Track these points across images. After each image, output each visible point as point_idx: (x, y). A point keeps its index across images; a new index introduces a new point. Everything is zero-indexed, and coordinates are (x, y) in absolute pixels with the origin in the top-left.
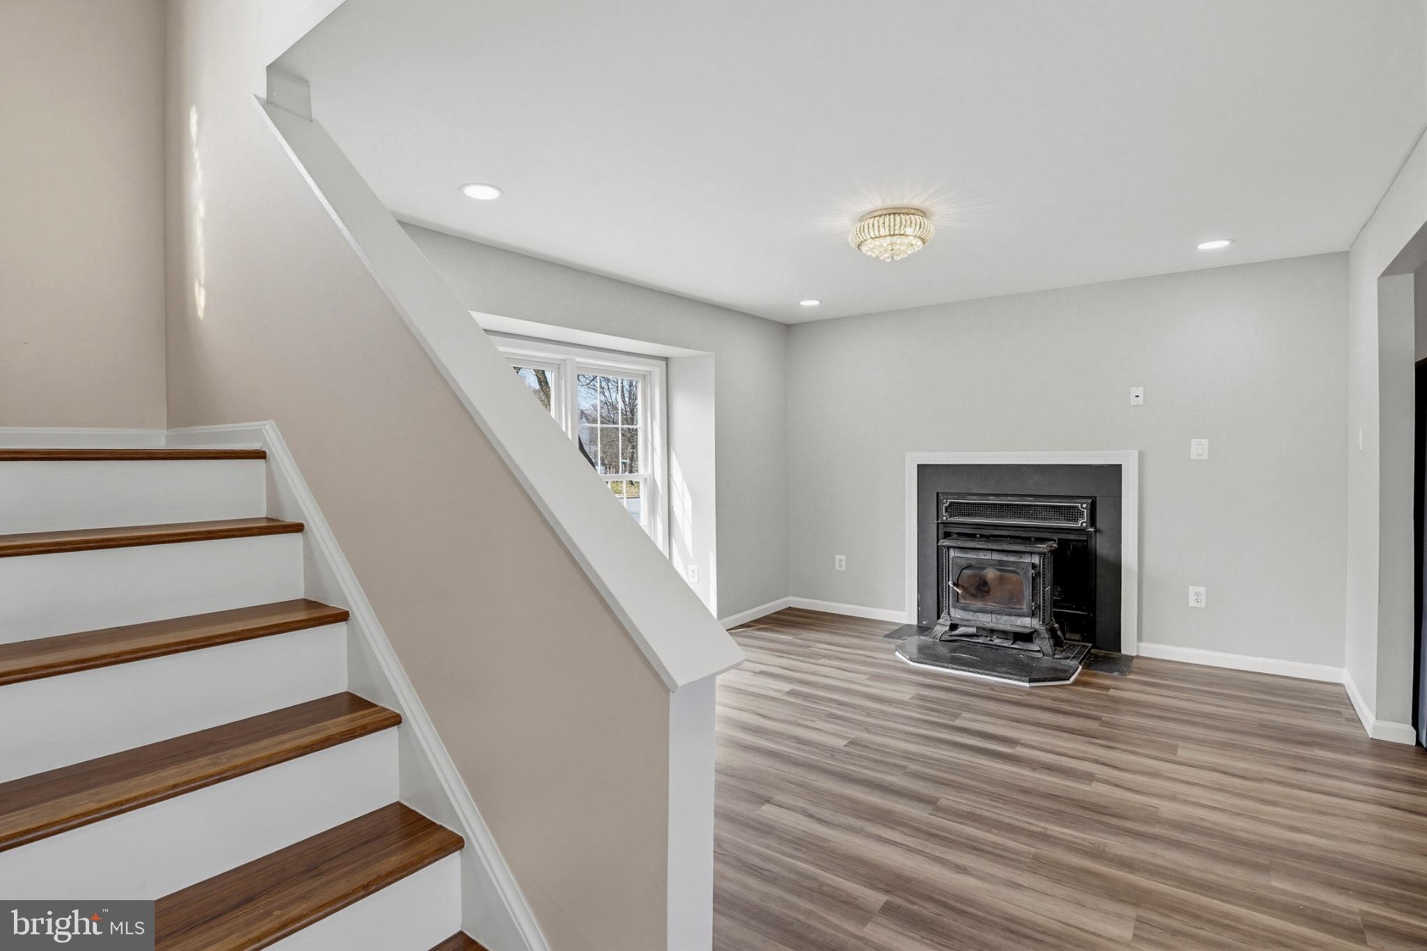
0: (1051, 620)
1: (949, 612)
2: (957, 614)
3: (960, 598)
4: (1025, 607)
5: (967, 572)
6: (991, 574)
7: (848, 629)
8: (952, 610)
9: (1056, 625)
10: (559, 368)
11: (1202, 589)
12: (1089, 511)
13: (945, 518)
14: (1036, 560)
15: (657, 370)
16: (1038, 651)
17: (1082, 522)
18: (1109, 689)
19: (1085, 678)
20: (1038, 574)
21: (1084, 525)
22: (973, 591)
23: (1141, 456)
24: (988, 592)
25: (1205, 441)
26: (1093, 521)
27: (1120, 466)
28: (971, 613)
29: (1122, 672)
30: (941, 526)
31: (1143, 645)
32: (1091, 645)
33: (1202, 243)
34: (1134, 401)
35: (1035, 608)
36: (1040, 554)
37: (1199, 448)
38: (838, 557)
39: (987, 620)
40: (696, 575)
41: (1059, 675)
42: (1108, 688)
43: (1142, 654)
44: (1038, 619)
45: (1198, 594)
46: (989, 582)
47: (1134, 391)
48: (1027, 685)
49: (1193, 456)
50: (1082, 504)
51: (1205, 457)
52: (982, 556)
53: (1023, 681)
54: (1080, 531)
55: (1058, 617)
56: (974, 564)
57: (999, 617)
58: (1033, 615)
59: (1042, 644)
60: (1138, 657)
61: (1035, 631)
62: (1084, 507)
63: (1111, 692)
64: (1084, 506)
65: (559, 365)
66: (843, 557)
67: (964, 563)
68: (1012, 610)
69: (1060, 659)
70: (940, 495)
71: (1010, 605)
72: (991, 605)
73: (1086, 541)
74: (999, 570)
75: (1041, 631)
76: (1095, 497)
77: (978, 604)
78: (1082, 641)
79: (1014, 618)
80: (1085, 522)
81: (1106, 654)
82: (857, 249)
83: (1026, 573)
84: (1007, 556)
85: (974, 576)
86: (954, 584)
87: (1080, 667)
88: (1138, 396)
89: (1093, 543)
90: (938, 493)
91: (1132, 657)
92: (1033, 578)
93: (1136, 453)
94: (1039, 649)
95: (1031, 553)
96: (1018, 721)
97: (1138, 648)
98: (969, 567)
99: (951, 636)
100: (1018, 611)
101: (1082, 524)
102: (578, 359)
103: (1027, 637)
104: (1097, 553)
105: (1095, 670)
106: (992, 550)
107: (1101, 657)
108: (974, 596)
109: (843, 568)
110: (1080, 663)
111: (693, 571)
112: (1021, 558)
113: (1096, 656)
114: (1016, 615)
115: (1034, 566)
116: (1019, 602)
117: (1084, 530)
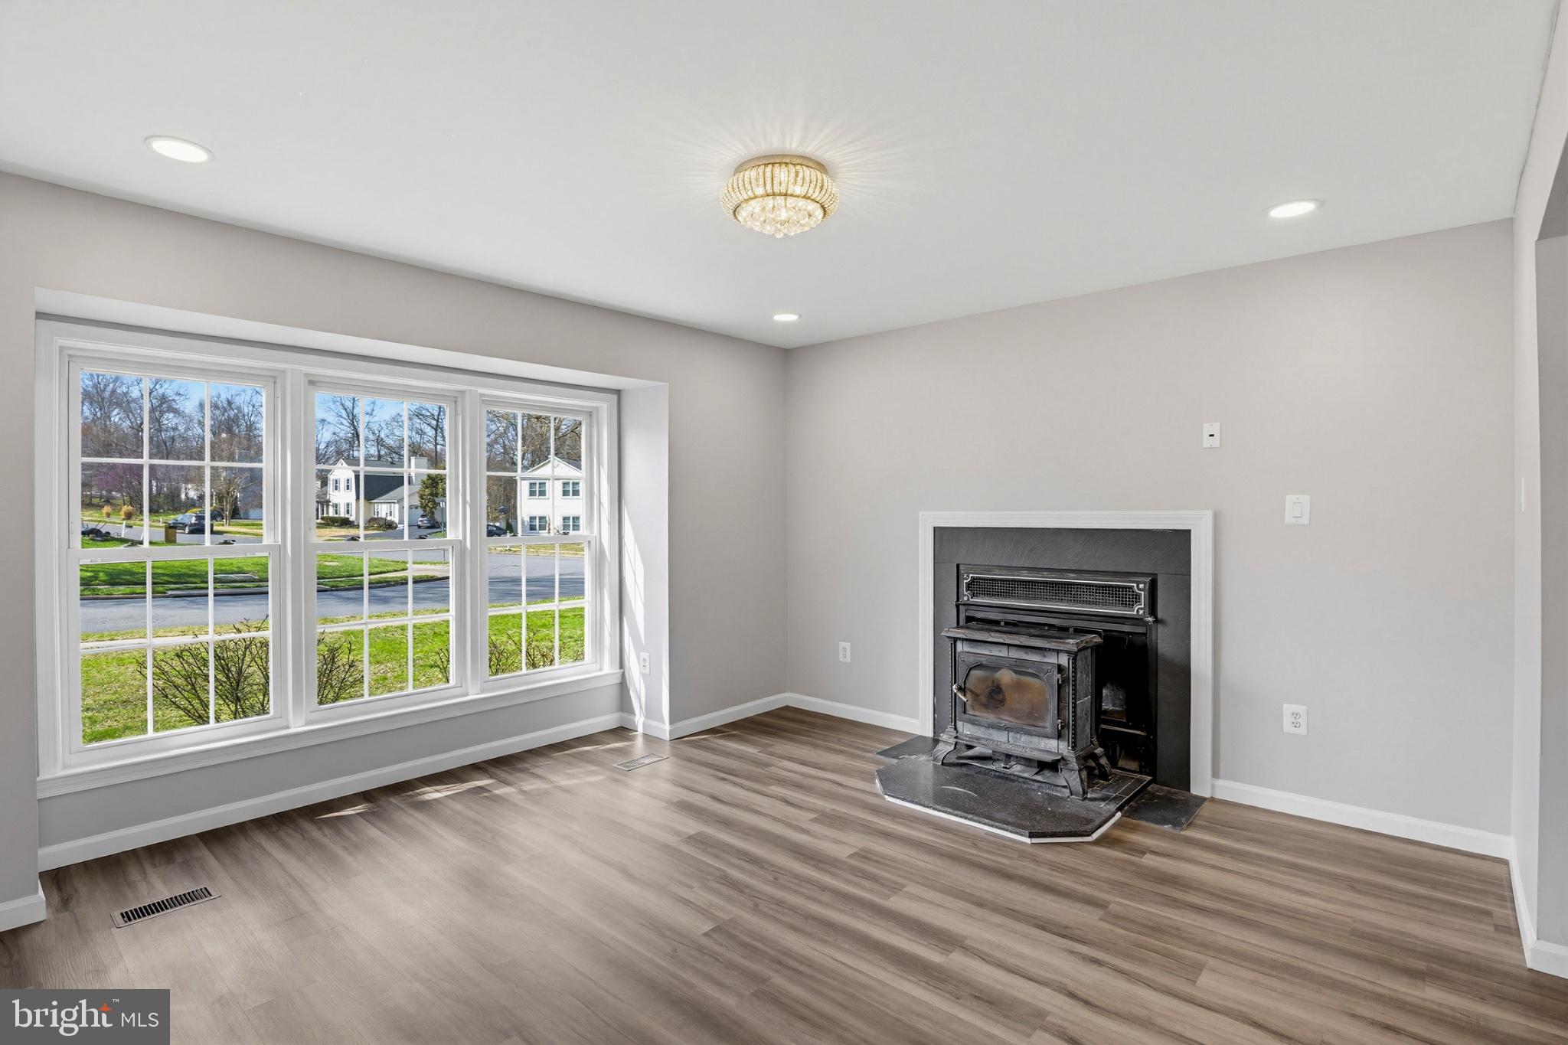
0: (1091, 742)
1: (955, 725)
2: (966, 730)
3: (968, 708)
4: (1048, 725)
5: (975, 673)
6: (1006, 676)
7: (839, 739)
8: (960, 724)
9: (1099, 751)
10: (455, 402)
11: (1301, 709)
12: (1147, 593)
13: (965, 598)
14: (1064, 660)
15: (604, 407)
16: (1065, 787)
17: (1139, 609)
18: (1144, 853)
19: (1118, 833)
20: (1065, 680)
21: (1141, 612)
22: (983, 698)
23: (1217, 517)
24: (1002, 702)
25: (1305, 499)
26: (1152, 609)
27: (1189, 532)
28: (983, 729)
29: (1176, 824)
30: (962, 608)
31: (1220, 782)
32: (1150, 778)
33: (1276, 205)
34: (1208, 442)
35: (1062, 727)
36: (1068, 652)
37: (1296, 507)
38: (842, 644)
39: (1002, 740)
40: (647, 664)
41: (1080, 827)
42: (1142, 852)
43: (1219, 796)
44: (1067, 743)
45: (1295, 715)
46: (1003, 688)
47: (1208, 428)
48: (1028, 840)
49: (1289, 518)
50: (1138, 583)
51: (1305, 521)
52: (996, 652)
53: (1022, 835)
54: (1136, 620)
55: (1104, 738)
56: (984, 663)
57: (1018, 736)
58: (1059, 736)
59: (1071, 778)
60: (1213, 800)
61: (1063, 758)
62: (1141, 588)
63: (1148, 860)
64: (1141, 586)
65: (456, 397)
66: (848, 645)
67: (971, 660)
68: (1033, 728)
69: (1094, 799)
70: (961, 567)
71: (1030, 721)
72: (1006, 719)
73: (1145, 634)
74: (1016, 672)
75: (1069, 759)
76: (1156, 574)
77: (990, 717)
78: (1140, 773)
79: (1035, 739)
80: (1141, 609)
81: (1169, 792)
82: (732, 217)
83: (1050, 678)
84: (1027, 653)
85: (986, 679)
86: (960, 689)
87: (1119, 814)
88: (1211, 435)
89: (1154, 638)
90: (958, 566)
91: (1204, 799)
92: (1059, 687)
93: (1209, 514)
94: (1066, 784)
95: (1058, 652)
96: (981, 904)
97: (1213, 786)
98: (979, 666)
99: (959, 758)
100: (1041, 730)
101: (1138, 611)
102: (481, 390)
103: (1053, 766)
104: (1159, 653)
105: (1141, 818)
106: (1009, 645)
107: (1159, 797)
108: (985, 706)
109: (848, 659)
110: (1119, 809)
111: (644, 660)
112: (1045, 656)
113: (1153, 796)
114: (1039, 736)
115: (1060, 669)
116: (1042, 718)
117: (1142, 619)
